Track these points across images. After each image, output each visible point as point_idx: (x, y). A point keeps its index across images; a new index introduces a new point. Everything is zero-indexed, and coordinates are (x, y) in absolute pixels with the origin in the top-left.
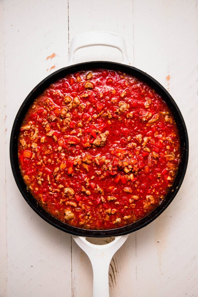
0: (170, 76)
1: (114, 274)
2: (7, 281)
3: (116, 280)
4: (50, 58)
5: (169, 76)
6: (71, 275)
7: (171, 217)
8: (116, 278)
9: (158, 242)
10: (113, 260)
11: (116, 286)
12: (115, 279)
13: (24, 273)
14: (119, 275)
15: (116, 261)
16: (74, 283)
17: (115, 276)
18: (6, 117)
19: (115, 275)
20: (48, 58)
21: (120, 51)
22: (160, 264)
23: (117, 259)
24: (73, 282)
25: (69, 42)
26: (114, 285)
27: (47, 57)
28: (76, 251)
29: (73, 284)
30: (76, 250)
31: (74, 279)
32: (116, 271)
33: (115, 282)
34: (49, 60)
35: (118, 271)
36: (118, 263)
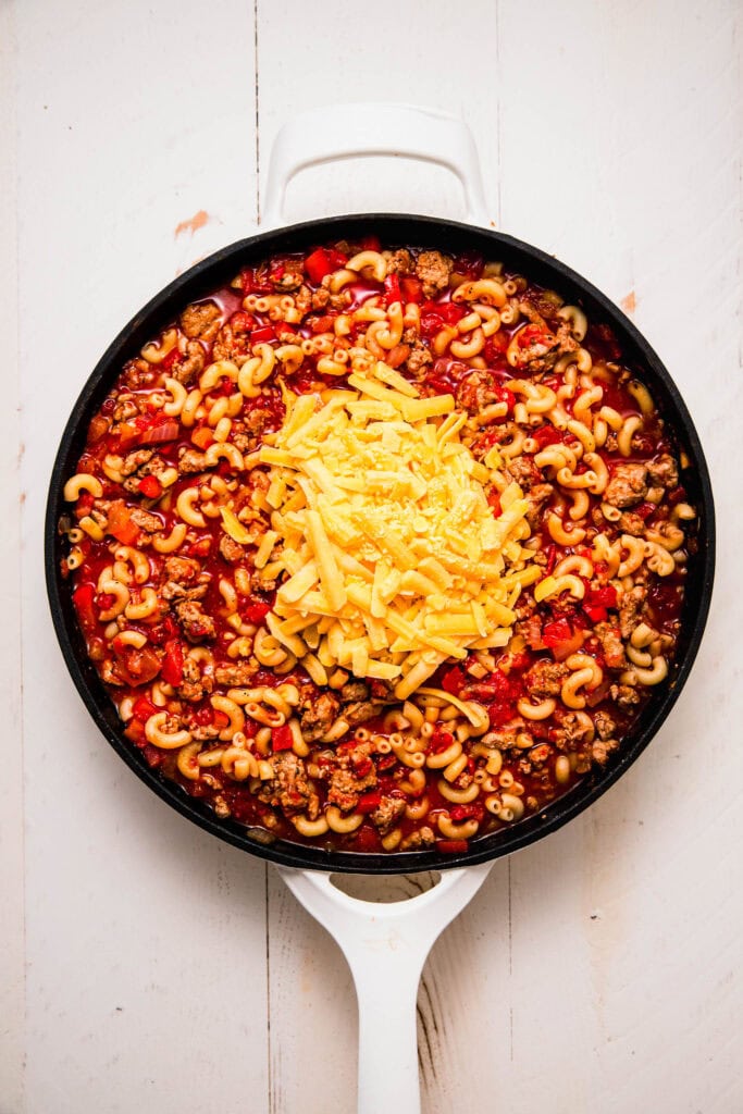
0: (636, 295)
1: (428, 1041)
2: (24, 1065)
3: (437, 1063)
4: (189, 229)
5: (632, 295)
6: (267, 1041)
7: (641, 823)
8: (435, 1052)
9: (594, 918)
10: (424, 984)
11: (437, 1083)
12: (431, 1057)
13: (91, 1036)
14: (446, 1042)
15: (436, 990)
16: (277, 1074)
17: (433, 1046)
18: (23, 449)
19: (432, 1042)
20: (181, 228)
21: (455, 177)
22: (601, 999)
23: (438, 980)
24: (272, 1067)
25: (258, 171)
26: (429, 1082)
27: (176, 227)
28: (286, 951)
29: (272, 1075)
30: (284, 947)
31: (277, 1057)
32: (436, 1028)
33: (433, 1068)
34: (185, 235)
35: (444, 1028)
36: (442, 996)
